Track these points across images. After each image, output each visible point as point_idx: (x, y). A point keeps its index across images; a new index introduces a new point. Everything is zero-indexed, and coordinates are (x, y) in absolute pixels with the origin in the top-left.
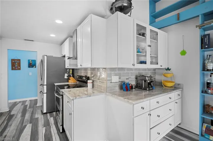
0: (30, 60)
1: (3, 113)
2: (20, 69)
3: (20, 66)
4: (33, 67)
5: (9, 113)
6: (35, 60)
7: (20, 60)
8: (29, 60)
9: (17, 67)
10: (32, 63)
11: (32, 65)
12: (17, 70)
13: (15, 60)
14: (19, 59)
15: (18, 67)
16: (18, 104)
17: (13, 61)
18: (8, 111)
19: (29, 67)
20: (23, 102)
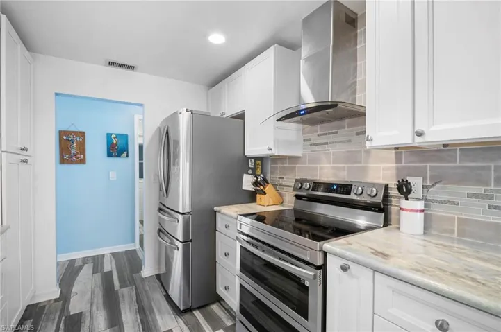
0: (113, 136)
1: (44, 306)
2: (83, 161)
3: (83, 151)
4: (119, 156)
5: (64, 305)
6: (127, 136)
7: (82, 134)
8: (109, 135)
9: (75, 155)
10: (116, 144)
11: (116, 149)
12: (76, 163)
13: (70, 133)
14: (80, 132)
15: (79, 156)
16: (81, 268)
17: (65, 138)
18: (58, 297)
19: (110, 155)
20: (94, 262)
